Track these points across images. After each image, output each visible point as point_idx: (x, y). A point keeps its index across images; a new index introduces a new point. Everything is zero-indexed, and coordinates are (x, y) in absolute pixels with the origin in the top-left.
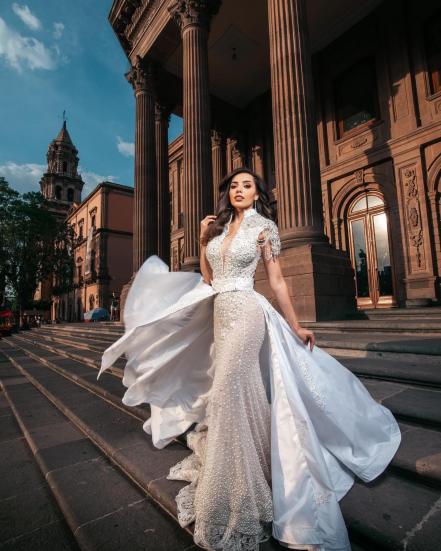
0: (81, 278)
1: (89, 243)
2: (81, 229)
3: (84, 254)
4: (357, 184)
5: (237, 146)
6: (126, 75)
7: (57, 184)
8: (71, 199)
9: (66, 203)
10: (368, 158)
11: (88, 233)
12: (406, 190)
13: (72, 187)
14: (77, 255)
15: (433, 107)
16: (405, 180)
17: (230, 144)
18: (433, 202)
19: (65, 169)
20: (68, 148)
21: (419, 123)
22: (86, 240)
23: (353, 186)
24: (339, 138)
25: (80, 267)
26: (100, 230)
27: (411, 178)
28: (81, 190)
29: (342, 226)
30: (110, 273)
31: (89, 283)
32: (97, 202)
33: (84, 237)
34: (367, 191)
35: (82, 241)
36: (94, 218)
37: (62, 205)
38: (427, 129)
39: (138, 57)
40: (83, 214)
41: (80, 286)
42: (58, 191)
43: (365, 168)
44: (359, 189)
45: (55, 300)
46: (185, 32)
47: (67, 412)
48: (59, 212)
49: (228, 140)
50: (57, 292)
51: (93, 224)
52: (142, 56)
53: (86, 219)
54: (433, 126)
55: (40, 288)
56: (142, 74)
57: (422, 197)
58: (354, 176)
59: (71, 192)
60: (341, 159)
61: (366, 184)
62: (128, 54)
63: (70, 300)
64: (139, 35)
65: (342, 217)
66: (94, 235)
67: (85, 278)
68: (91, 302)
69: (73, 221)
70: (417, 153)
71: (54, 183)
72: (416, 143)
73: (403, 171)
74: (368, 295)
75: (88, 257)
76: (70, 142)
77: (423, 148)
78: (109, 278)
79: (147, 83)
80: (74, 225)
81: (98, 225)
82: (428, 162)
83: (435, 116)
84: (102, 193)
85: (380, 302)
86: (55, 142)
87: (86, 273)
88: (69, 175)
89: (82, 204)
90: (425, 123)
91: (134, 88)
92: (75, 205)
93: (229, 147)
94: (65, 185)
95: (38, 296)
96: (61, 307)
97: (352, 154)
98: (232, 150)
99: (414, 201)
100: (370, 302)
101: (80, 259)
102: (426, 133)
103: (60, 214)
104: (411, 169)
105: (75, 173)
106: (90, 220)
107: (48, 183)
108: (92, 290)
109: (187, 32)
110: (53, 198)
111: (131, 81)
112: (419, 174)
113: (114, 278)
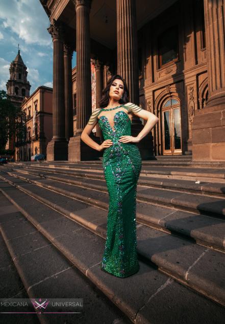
0: (30, 138)
1: (34, 119)
2: (30, 111)
3: (31, 125)
4: (166, 93)
5: (109, 70)
6: (48, 29)
7: (16, 86)
8: (24, 95)
9: (21, 96)
10: (173, 79)
11: (33, 114)
12: (189, 97)
13: (24, 88)
14: (28, 126)
15: (204, 54)
16: (189, 92)
17: (106, 68)
18: (201, 103)
19: (20, 78)
20: (21, 66)
21: (197, 63)
22: (32, 118)
23: (164, 94)
24: (159, 68)
25: (30, 132)
26: (39, 112)
27: (192, 91)
28: (29, 90)
29: (159, 114)
30: (46, 136)
31: (35, 140)
32: (38, 97)
33: (31, 116)
34: (171, 96)
35: (30, 118)
36: (36, 106)
37: (19, 98)
38: (200, 66)
39: (54, 20)
40: (30, 103)
41: (30, 142)
42: (16, 90)
43: (171, 85)
44: (168, 96)
45: (17, 150)
46: (77, 9)
47: (12, 201)
48: (17, 101)
49: (105, 66)
50: (18, 145)
51: (36, 109)
52: (56, 19)
53: (32, 106)
54: (203, 65)
55: (8, 143)
56: (56, 29)
57: (196, 101)
58: (165, 88)
59: (23, 91)
60: (160, 79)
61: (171, 93)
62: (49, 17)
63: (24, 149)
64: (55, 7)
65: (159, 110)
66: (36, 115)
67: (32, 138)
68: (36, 151)
69: (25, 107)
70: (195, 78)
71: (14, 85)
72: (195, 73)
73: (188, 87)
74: (169, 149)
75: (34, 126)
76: (22, 63)
77: (198, 75)
78: (45, 138)
79: (59, 34)
80: (26, 109)
81: (39, 110)
82: (200, 83)
83: (204, 59)
84: (40, 92)
85: (175, 152)
86: (14, 62)
87: (33, 135)
88: (22, 81)
89: (30, 97)
90: (199, 63)
91: (52, 37)
92: (26, 98)
93: (105, 70)
94: (20, 87)
95: (7, 147)
96: (20, 153)
97: (165, 77)
98: (107, 72)
99: (192, 102)
100: (171, 152)
101: (29, 128)
102: (199, 68)
103: (18, 103)
104: (192, 86)
105: (26, 80)
106: (34, 107)
107: (11, 85)
108: (36, 145)
109: (78, 8)
110: (14, 94)
111: (50, 33)
112: (195, 89)
113: (47, 138)
